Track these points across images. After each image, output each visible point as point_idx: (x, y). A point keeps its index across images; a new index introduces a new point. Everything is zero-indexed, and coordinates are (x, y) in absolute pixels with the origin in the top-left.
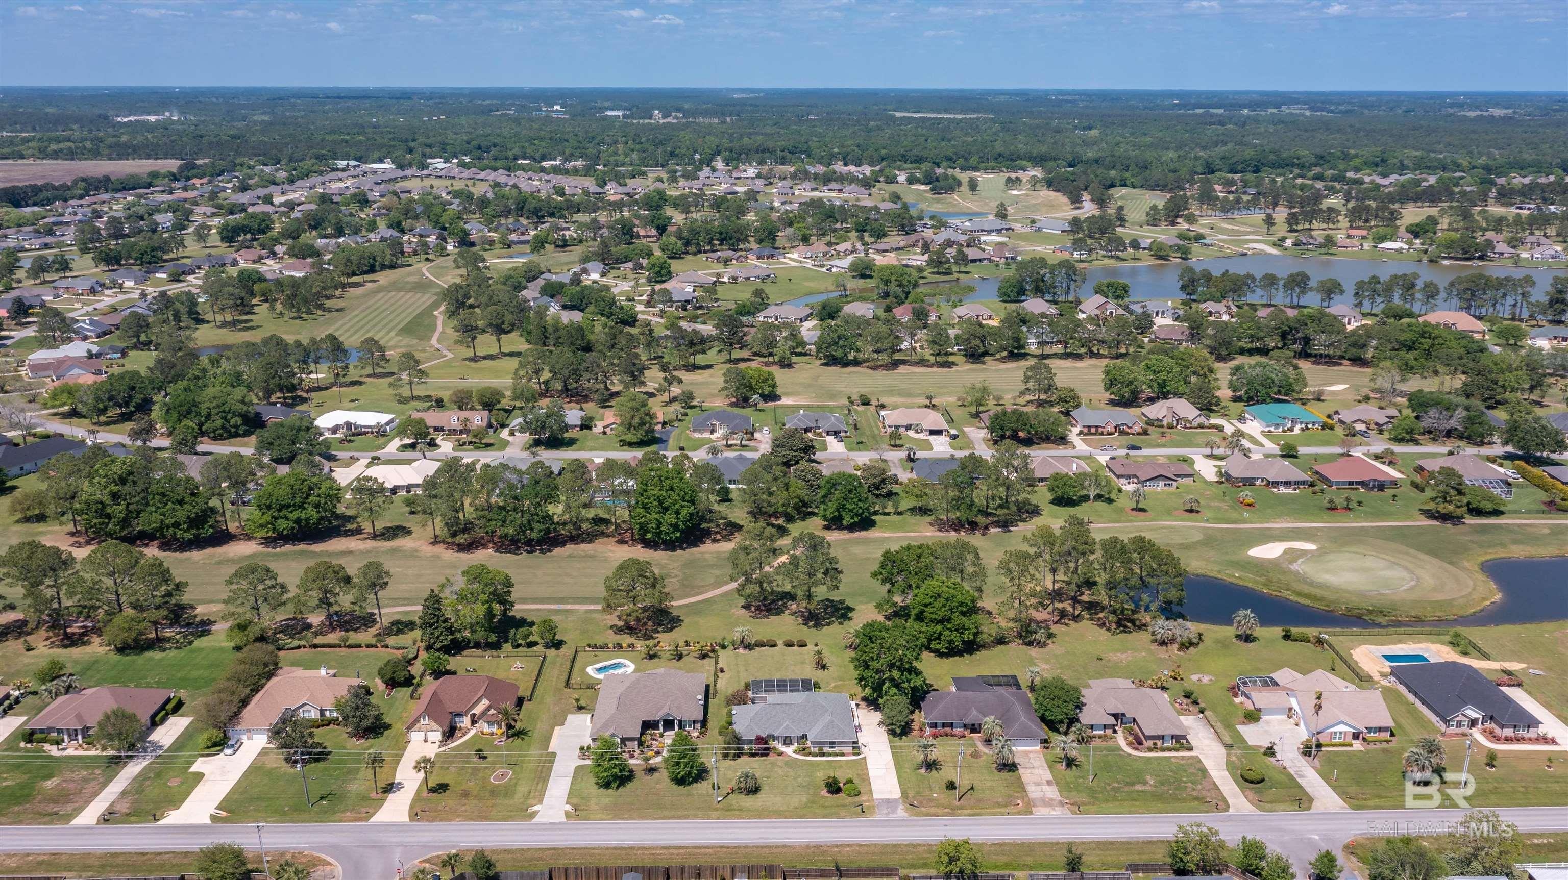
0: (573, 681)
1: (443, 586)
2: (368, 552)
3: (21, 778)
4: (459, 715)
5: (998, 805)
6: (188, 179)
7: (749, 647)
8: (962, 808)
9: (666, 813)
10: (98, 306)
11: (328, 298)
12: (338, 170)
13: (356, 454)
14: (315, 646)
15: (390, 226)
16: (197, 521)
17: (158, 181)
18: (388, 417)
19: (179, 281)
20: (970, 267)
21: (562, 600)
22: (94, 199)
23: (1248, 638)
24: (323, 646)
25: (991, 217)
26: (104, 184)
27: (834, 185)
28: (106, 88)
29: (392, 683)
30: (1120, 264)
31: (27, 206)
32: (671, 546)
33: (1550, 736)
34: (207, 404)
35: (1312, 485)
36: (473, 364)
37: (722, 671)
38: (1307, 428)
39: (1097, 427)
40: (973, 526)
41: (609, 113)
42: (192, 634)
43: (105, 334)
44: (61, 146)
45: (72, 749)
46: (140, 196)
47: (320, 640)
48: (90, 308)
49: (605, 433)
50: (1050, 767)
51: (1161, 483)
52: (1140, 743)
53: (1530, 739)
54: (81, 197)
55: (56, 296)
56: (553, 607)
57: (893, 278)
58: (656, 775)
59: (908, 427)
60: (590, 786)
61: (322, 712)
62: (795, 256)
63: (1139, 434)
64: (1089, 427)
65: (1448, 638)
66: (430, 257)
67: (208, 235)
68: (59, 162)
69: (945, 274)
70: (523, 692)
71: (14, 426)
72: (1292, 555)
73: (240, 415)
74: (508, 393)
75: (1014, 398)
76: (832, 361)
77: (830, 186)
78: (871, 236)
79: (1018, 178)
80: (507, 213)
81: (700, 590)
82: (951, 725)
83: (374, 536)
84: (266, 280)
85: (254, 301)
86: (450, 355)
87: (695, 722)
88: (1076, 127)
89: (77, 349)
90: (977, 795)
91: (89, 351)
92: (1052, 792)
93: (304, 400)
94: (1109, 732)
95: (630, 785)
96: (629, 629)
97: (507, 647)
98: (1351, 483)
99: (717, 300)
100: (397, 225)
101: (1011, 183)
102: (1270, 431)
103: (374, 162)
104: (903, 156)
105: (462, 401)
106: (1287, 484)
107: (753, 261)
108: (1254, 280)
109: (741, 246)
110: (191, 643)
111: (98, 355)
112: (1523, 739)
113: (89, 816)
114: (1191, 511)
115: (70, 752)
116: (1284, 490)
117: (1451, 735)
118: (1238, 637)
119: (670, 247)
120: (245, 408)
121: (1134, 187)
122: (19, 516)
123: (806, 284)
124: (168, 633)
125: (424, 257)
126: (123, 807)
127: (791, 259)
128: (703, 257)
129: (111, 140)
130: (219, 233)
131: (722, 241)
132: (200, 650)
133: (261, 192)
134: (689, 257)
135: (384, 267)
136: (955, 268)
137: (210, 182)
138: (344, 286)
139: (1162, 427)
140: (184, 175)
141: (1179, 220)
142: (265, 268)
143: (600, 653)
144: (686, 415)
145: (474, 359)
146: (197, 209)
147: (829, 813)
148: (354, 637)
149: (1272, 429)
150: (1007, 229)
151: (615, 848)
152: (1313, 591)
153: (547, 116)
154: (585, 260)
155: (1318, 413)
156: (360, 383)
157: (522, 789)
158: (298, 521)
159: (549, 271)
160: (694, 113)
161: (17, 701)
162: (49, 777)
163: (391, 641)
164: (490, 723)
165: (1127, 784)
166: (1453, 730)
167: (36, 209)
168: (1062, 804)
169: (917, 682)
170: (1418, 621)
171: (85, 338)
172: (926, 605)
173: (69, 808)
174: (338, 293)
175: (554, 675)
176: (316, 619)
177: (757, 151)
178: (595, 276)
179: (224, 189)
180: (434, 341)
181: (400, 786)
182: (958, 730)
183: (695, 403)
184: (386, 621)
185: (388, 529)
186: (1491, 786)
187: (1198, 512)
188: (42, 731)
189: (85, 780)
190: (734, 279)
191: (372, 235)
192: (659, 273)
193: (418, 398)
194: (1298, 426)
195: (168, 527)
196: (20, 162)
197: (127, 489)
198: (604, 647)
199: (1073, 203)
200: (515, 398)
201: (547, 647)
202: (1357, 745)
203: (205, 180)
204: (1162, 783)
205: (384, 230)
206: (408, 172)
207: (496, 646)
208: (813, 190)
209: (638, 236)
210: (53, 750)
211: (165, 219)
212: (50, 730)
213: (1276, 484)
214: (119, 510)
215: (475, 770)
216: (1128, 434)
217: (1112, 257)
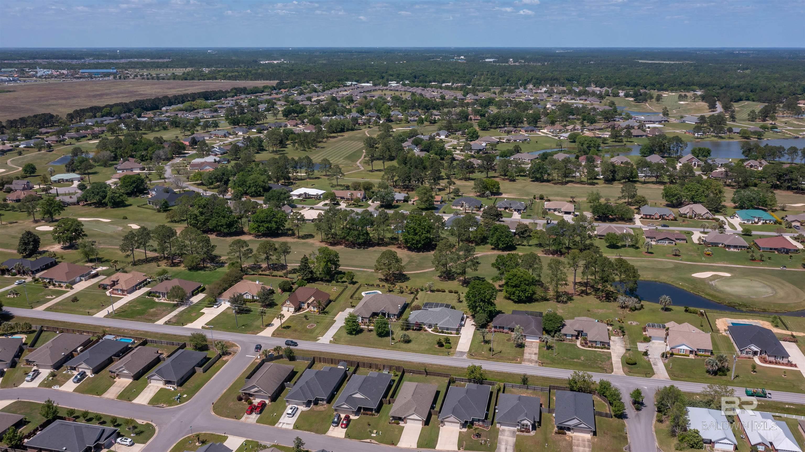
0: (355, 296)
1: (310, 255)
2: (294, 243)
3: (143, 307)
4: (304, 303)
5: (509, 359)
6: (280, 89)
7: (432, 291)
8: (493, 358)
9: (369, 346)
10: (225, 142)
11: (320, 142)
12: (347, 86)
13: (304, 206)
14: (260, 275)
15: (358, 112)
16: (230, 225)
17: (266, 90)
18: (323, 192)
19: (261, 133)
20: (633, 139)
21: (364, 267)
22: (238, 97)
23: (667, 310)
24: (263, 275)
25: (661, 115)
26: (243, 91)
27: (583, 97)
28: (261, 48)
29: (284, 290)
30: (720, 140)
31: (211, 99)
32: (418, 250)
33: (794, 363)
34: (250, 182)
35: (749, 248)
36: (370, 173)
37: (417, 299)
38: (766, 223)
39: (650, 215)
40: (562, 254)
41: (487, 60)
42: (217, 266)
43: (224, 153)
44: (233, 74)
45: (163, 300)
46: (257, 96)
47: (264, 273)
48: (222, 143)
49: (413, 204)
50: (539, 348)
51: (667, 242)
52: (586, 343)
53: (783, 364)
54: (233, 97)
55: (210, 137)
56: (359, 269)
57: (586, 142)
58: (372, 332)
59: (555, 210)
60: (344, 333)
61: (253, 297)
62: (545, 131)
63: (672, 220)
64: (646, 215)
65: (771, 319)
66: (371, 126)
67: (278, 114)
68: (230, 81)
69: (619, 142)
70: (332, 298)
71: (178, 187)
72: (714, 278)
73: (262, 187)
74: (376, 185)
75: (616, 200)
76: (537, 180)
77: (581, 98)
78: (588, 122)
79: (685, 95)
80: (413, 107)
81: (424, 268)
82: (503, 328)
83: (299, 237)
84: (295, 134)
85: (288, 143)
86: (362, 169)
87: (394, 315)
88: (739, 69)
89: (210, 159)
90: (501, 355)
91: (215, 160)
92: (535, 357)
93: (292, 183)
94: (574, 338)
95: (360, 335)
96: (386, 280)
97: (334, 282)
98: (771, 249)
99: (496, 150)
100: (361, 112)
101: (681, 98)
102: (744, 223)
103: (364, 83)
104: (627, 83)
105: (356, 187)
106: (735, 247)
107: (523, 133)
108: (784, 150)
109: (520, 125)
110: (216, 269)
111: (219, 162)
112: (779, 363)
113: (161, 322)
114: (676, 255)
115: (162, 301)
116: (732, 249)
117: (742, 358)
118: (662, 309)
119: (483, 125)
120: (264, 184)
121: (754, 101)
122: (169, 220)
123: (545, 144)
124: (209, 265)
125: (367, 126)
126: (174, 320)
127: (543, 133)
128: (498, 130)
129: (254, 71)
130: (283, 113)
131: (510, 123)
132: (218, 272)
133: (308, 95)
134: (492, 130)
135: (348, 130)
136: (625, 140)
137: (288, 91)
138: (327, 137)
139: (686, 217)
140: (278, 88)
141: (767, 119)
142: (298, 129)
143: (370, 288)
144: (454, 199)
145: (372, 171)
146: (279, 103)
147: (435, 353)
148: (275, 273)
149: (746, 222)
150: (665, 121)
151: (343, 355)
152: (715, 293)
153: (456, 61)
154: (440, 129)
155: (777, 216)
156: (319, 178)
157: (317, 331)
158: (267, 228)
159: (422, 134)
160: (529, 60)
161: (149, 282)
162: (153, 308)
163: (289, 276)
164: (314, 307)
165: (571, 358)
166: (744, 355)
167: (214, 101)
168: (536, 362)
169: (492, 308)
170: (764, 311)
171: (216, 155)
172: (510, 279)
173: (156, 318)
174: (325, 140)
175: (348, 293)
176: (264, 265)
177: (551, 80)
178: (443, 137)
179: (293, 94)
180: (358, 163)
181: (272, 325)
182: (506, 330)
183: (460, 194)
184: (289, 268)
185: (305, 235)
186: (748, 380)
187: (679, 256)
188: (154, 292)
189: (164, 310)
190: (509, 140)
191: (348, 116)
192: (472, 137)
193: (341, 185)
194: (762, 222)
195: (218, 226)
196: (215, 81)
197: (205, 210)
198: (372, 285)
199: (710, 108)
200: (379, 187)
201: (350, 283)
202: (692, 356)
203: (286, 90)
204: (587, 360)
205: (354, 114)
206: (377, 88)
207: (329, 281)
208: (572, 99)
209: (471, 119)
210: (156, 300)
211: (262, 107)
212: (156, 292)
213: (729, 246)
214: (202, 218)
215: (303, 322)
216: (666, 219)
217: (717, 136)
